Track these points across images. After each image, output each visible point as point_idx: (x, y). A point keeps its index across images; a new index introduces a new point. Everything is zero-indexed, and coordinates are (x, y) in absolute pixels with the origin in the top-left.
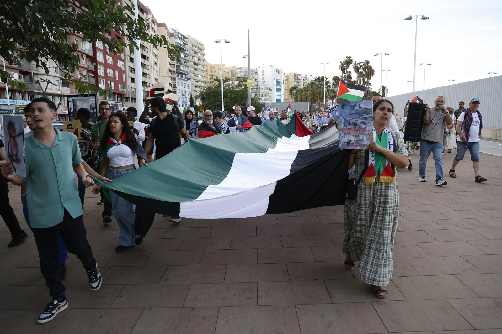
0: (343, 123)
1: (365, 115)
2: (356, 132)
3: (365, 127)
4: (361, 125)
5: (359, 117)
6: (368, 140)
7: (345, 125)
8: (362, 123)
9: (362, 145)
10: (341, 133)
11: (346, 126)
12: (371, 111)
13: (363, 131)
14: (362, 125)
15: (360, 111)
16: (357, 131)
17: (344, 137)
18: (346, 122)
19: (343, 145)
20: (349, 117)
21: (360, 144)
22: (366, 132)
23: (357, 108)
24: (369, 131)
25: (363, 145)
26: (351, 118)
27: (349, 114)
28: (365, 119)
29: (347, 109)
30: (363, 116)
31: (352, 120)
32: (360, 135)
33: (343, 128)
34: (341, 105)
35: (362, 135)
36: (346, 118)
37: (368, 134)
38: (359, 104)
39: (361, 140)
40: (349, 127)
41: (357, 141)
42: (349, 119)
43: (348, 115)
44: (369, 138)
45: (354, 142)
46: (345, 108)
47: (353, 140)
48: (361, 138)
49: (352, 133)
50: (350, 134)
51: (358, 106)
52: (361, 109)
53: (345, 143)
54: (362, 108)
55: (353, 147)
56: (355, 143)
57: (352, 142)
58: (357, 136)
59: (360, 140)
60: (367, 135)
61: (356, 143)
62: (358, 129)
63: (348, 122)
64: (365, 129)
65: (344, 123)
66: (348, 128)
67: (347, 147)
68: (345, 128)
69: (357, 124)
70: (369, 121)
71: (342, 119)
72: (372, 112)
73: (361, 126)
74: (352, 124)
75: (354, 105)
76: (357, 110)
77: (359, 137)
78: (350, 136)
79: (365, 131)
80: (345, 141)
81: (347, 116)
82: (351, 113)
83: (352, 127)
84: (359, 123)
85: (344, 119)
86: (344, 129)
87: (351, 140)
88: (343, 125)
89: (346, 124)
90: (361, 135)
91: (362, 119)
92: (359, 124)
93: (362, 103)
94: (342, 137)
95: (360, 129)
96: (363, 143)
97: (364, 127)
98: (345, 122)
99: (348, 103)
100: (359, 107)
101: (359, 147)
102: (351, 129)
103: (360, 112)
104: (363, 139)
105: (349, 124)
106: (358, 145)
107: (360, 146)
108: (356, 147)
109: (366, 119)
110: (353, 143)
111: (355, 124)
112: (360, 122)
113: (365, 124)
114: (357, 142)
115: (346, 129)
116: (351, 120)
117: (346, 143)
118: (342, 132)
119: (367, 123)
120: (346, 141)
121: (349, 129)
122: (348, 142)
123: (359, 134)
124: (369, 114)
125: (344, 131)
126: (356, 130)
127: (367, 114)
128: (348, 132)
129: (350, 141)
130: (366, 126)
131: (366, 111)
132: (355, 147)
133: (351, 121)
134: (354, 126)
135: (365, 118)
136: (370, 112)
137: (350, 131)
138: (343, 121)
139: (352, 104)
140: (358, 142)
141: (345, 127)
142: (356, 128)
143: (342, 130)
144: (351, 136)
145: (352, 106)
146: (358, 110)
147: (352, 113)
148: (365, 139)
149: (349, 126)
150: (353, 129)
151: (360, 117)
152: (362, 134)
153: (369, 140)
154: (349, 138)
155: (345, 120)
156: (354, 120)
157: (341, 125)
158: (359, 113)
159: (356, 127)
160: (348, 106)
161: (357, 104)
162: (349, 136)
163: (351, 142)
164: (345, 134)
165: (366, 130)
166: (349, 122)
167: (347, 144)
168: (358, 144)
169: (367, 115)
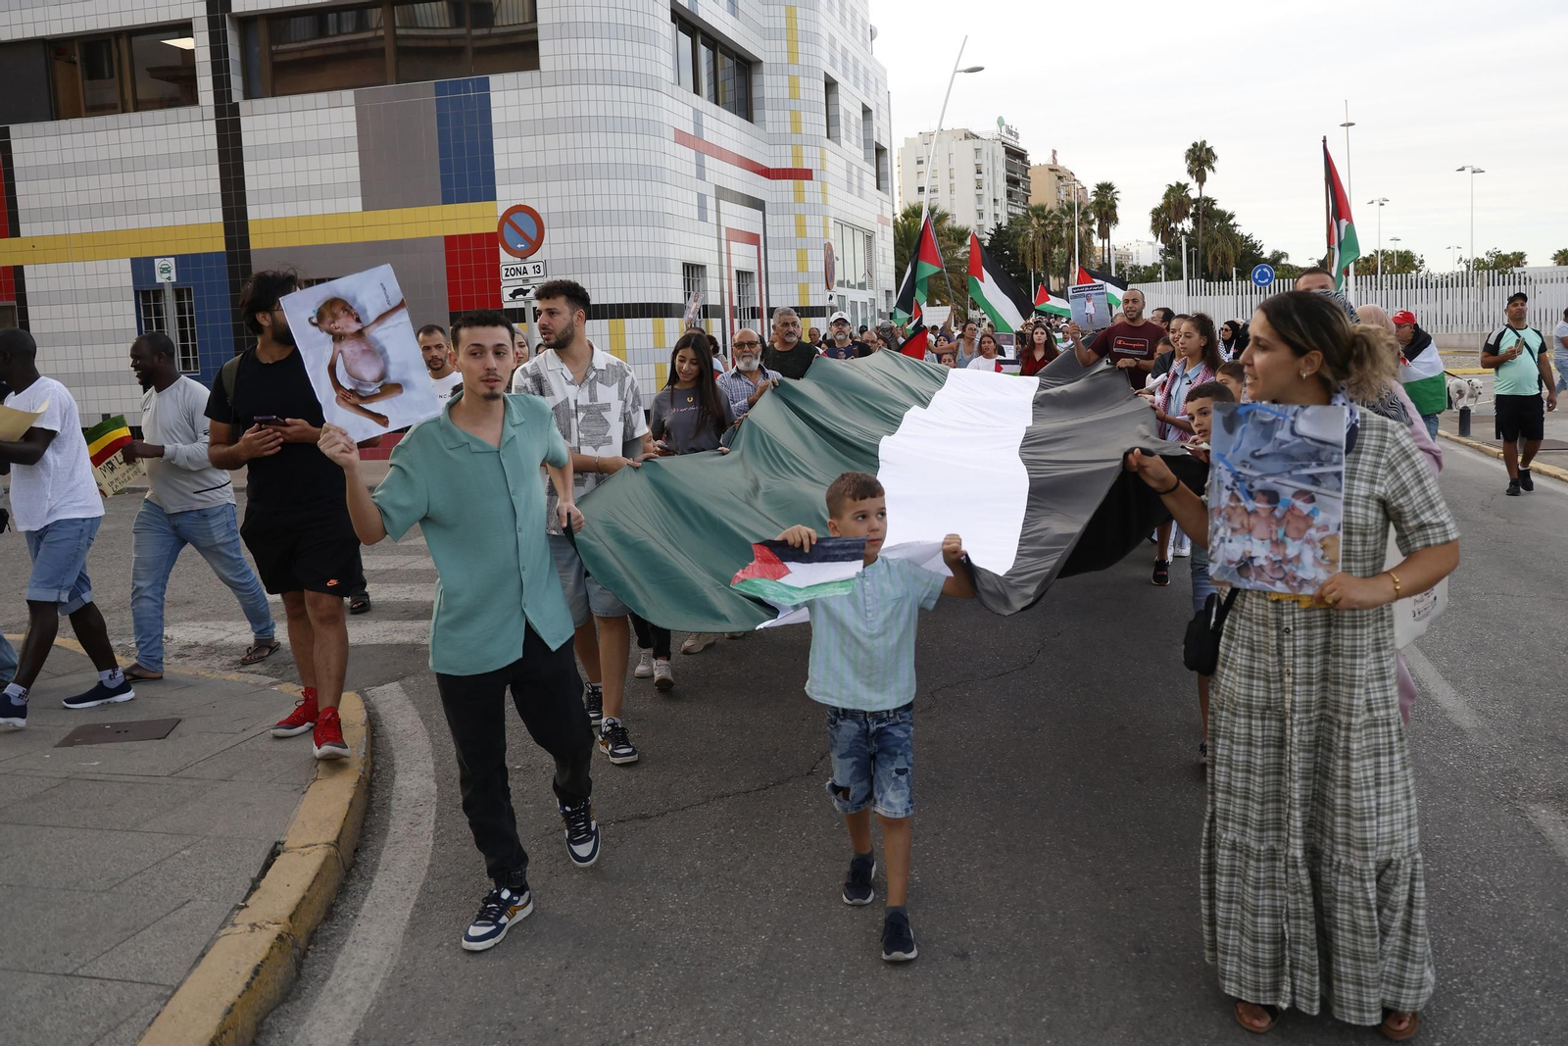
0: (1227, 488)
1: (1314, 464)
2: (1274, 527)
3: (1312, 512)
4: (1293, 500)
5: (1289, 472)
6: (1321, 564)
7: (1234, 497)
8: (1299, 494)
9: (1294, 578)
10: (1217, 523)
11: (1239, 500)
12: (1338, 450)
13: (1302, 525)
14: (1299, 504)
15: (1293, 447)
16: (1279, 522)
17: (1230, 541)
18: (1238, 484)
19: (1224, 569)
20: (1251, 467)
21: (1286, 574)
22: (1312, 531)
23: (1282, 434)
24: (1325, 528)
25: (1299, 580)
26: (1259, 470)
27: (1253, 455)
28: (1311, 480)
29: (1245, 436)
30: (1304, 466)
31: (1262, 478)
32: (1288, 540)
33: (1228, 506)
34: (1224, 418)
35: (1298, 543)
36: (1238, 469)
37: (1322, 540)
38: (1292, 418)
39: (1290, 561)
40: (1251, 505)
41: (1275, 562)
42: (1251, 476)
43: (1248, 458)
44: (1323, 557)
45: (1264, 562)
46: (1239, 431)
47: (1263, 556)
48: (1292, 550)
49: (1261, 529)
50: (1250, 532)
51: (1287, 425)
52: (1298, 440)
53: (1230, 562)
54: (1301, 436)
55: (1259, 583)
56: (1268, 569)
57: (1256, 563)
58: (1278, 544)
59: (1286, 560)
60: (1314, 543)
61: (1273, 570)
62: (1284, 517)
63: (1246, 485)
64: (1308, 519)
65: (1232, 489)
66: (1246, 509)
67: (1240, 581)
68: (1233, 508)
69: (1282, 497)
70: (1326, 488)
71: (1223, 471)
72: (1340, 454)
73: (1293, 507)
74: (1260, 496)
75: (1274, 421)
76: (1281, 445)
77: (1285, 548)
78: (1250, 540)
79: (1309, 526)
80: (1230, 558)
81: (1244, 463)
82: (1257, 454)
83: (1261, 506)
84: (1286, 493)
85: (1229, 474)
86: (1229, 510)
87: (1253, 555)
88: (1226, 494)
89: (1236, 492)
90: (1294, 539)
91: (1299, 478)
92: (1289, 497)
93: (1304, 417)
94: (1222, 540)
95: (1289, 517)
96: (1300, 574)
97: (1305, 512)
98: (1234, 484)
99: (1248, 413)
100: (1293, 432)
101: (1284, 585)
102: (1255, 512)
103: (1294, 452)
104: (1298, 558)
105: (1250, 495)
106: (1280, 579)
107: (1287, 583)
108: (1273, 584)
109: (1315, 480)
110: (1261, 567)
111: (1272, 497)
112: (1291, 491)
113: (1312, 500)
114: (1278, 564)
115: (1239, 511)
116: (1256, 478)
117: (1233, 565)
118: (1221, 519)
119: (1317, 497)
120: (1237, 558)
121: (1249, 514)
122: (1241, 561)
123: (1285, 534)
124: (1329, 461)
125: (1229, 519)
126: (1274, 521)
127: (1319, 460)
128: (1245, 522)
129: (1252, 559)
130: (1315, 508)
131: (1318, 451)
132: (1268, 582)
133: (1258, 485)
134: (1269, 502)
135: (1311, 476)
136: (1333, 454)
137: (1253, 520)
138: (1228, 480)
139: (1266, 416)
140: (1281, 567)
141: (1233, 504)
142: (1277, 513)
143: (1221, 513)
144: (1254, 540)
145: (1263, 423)
146: (1287, 442)
147: (1261, 452)
148: (1308, 557)
149: (1251, 501)
150: (1263, 514)
151: (1295, 473)
152: (1300, 535)
153: (1324, 562)
154: (1248, 547)
155: (1236, 476)
156: (1269, 480)
157: (1219, 493)
158: (1288, 457)
159: (1275, 508)
160: (1249, 425)
161: (1285, 417)
162: (1247, 537)
163: (1252, 562)
164: (1234, 530)
165: (1315, 522)
166: (1251, 486)
167: (1238, 569)
168: (1281, 575)
169: (1320, 465)
